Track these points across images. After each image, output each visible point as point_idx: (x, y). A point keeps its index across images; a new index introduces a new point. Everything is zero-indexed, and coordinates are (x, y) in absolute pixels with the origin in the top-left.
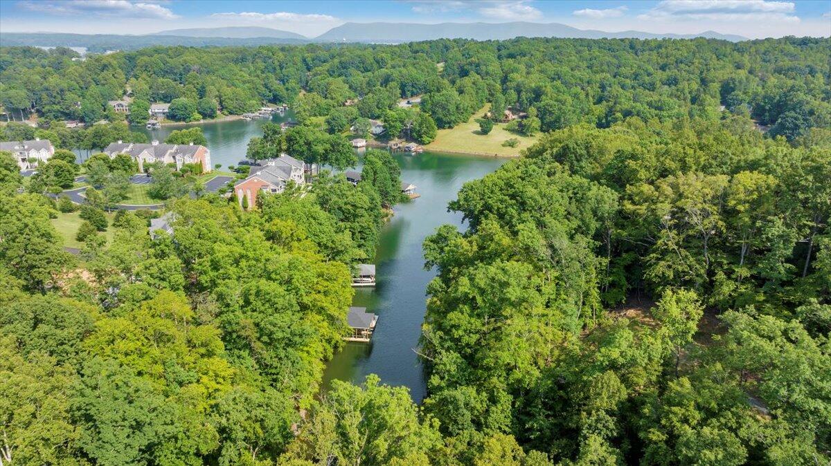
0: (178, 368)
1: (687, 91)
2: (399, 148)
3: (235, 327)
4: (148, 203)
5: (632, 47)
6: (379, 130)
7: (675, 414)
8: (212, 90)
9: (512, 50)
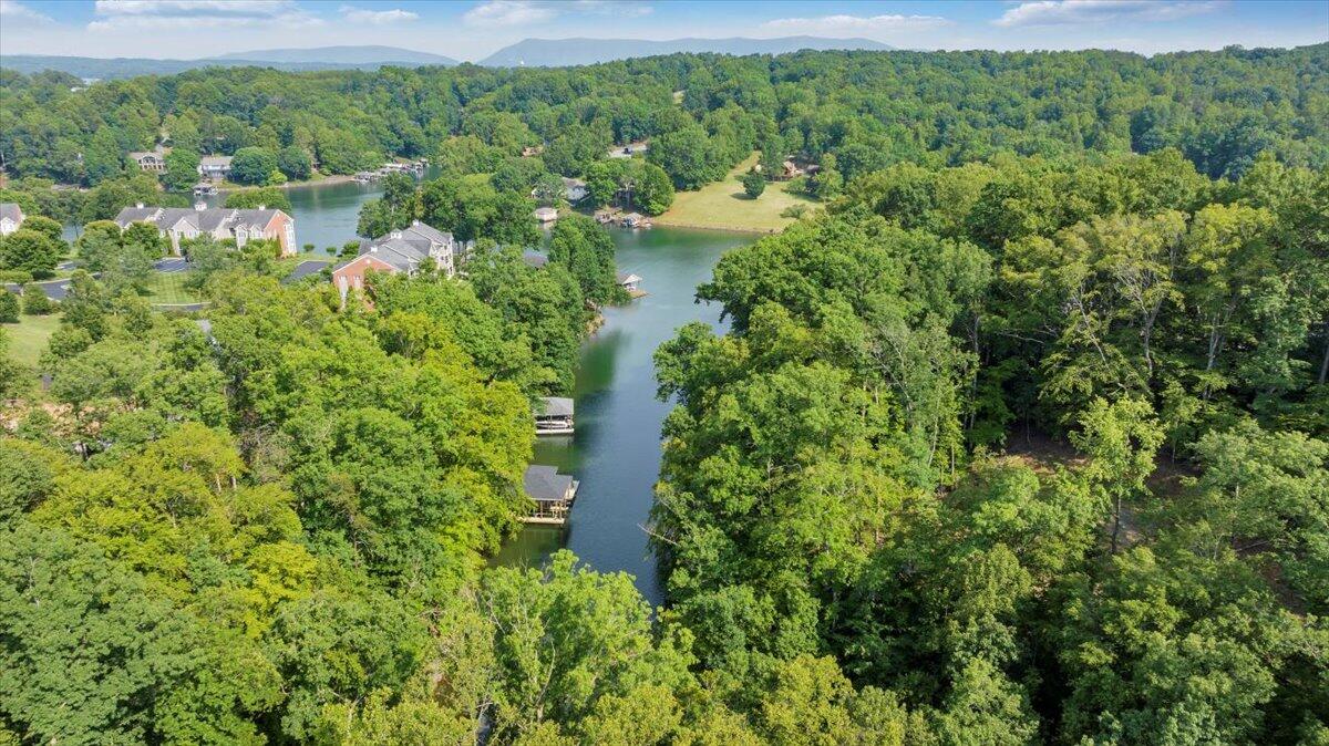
0: (213, 561)
1: (1077, 128)
2: (612, 221)
3: (320, 489)
4: (184, 302)
5: (985, 64)
6: (578, 194)
7: (1131, 613)
8: (303, 134)
9: (793, 68)
